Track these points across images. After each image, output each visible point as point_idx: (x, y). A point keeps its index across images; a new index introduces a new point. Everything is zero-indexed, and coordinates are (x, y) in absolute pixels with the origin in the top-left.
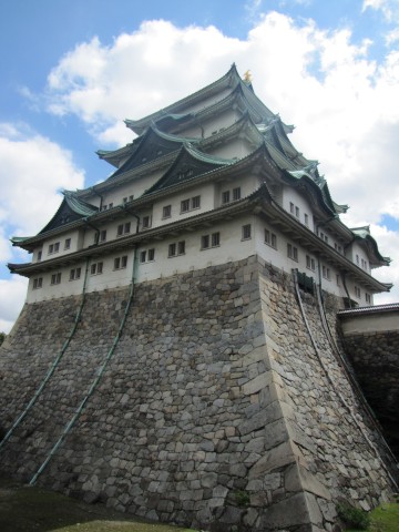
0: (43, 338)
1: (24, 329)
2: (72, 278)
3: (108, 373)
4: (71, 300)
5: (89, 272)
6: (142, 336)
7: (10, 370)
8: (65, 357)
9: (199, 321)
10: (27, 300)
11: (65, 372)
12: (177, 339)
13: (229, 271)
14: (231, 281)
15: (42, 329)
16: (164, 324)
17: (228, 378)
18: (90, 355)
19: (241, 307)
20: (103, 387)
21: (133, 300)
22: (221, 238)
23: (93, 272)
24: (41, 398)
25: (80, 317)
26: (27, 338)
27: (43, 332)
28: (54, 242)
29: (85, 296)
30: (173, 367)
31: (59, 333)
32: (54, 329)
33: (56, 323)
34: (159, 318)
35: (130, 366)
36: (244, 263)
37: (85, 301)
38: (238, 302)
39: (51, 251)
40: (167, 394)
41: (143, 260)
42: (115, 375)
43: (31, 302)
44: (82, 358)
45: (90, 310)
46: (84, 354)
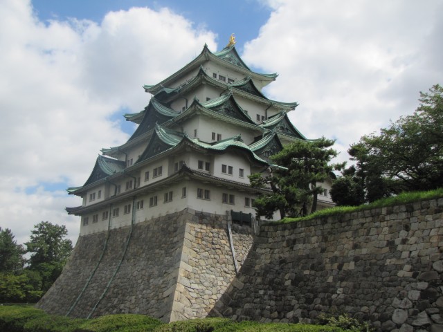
0: (87, 262)
1: (77, 255)
2: (103, 219)
3: (112, 285)
4: (102, 234)
5: (112, 215)
6: (132, 261)
7: (67, 285)
8: (95, 275)
9: (157, 251)
10: (80, 234)
11: (94, 285)
12: (146, 262)
13: (175, 219)
14: (175, 225)
15: (87, 255)
16: (143, 253)
17: (160, 288)
18: (107, 273)
19: (175, 243)
20: (108, 294)
21: (132, 235)
22: (173, 195)
23: (114, 215)
24: (79, 303)
25: (106, 246)
26: (78, 261)
27: (87, 257)
28: (92, 192)
29: (110, 231)
30: (140, 281)
31: (95, 258)
32: (93, 254)
33: (95, 251)
34: (142, 248)
35: (123, 280)
36: (182, 213)
37: (109, 236)
38: (176, 239)
39: (91, 199)
40: (133, 297)
41: (138, 208)
42: (116, 286)
43: (82, 235)
44: (103, 275)
45: (111, 242)
46: (105, 272)
